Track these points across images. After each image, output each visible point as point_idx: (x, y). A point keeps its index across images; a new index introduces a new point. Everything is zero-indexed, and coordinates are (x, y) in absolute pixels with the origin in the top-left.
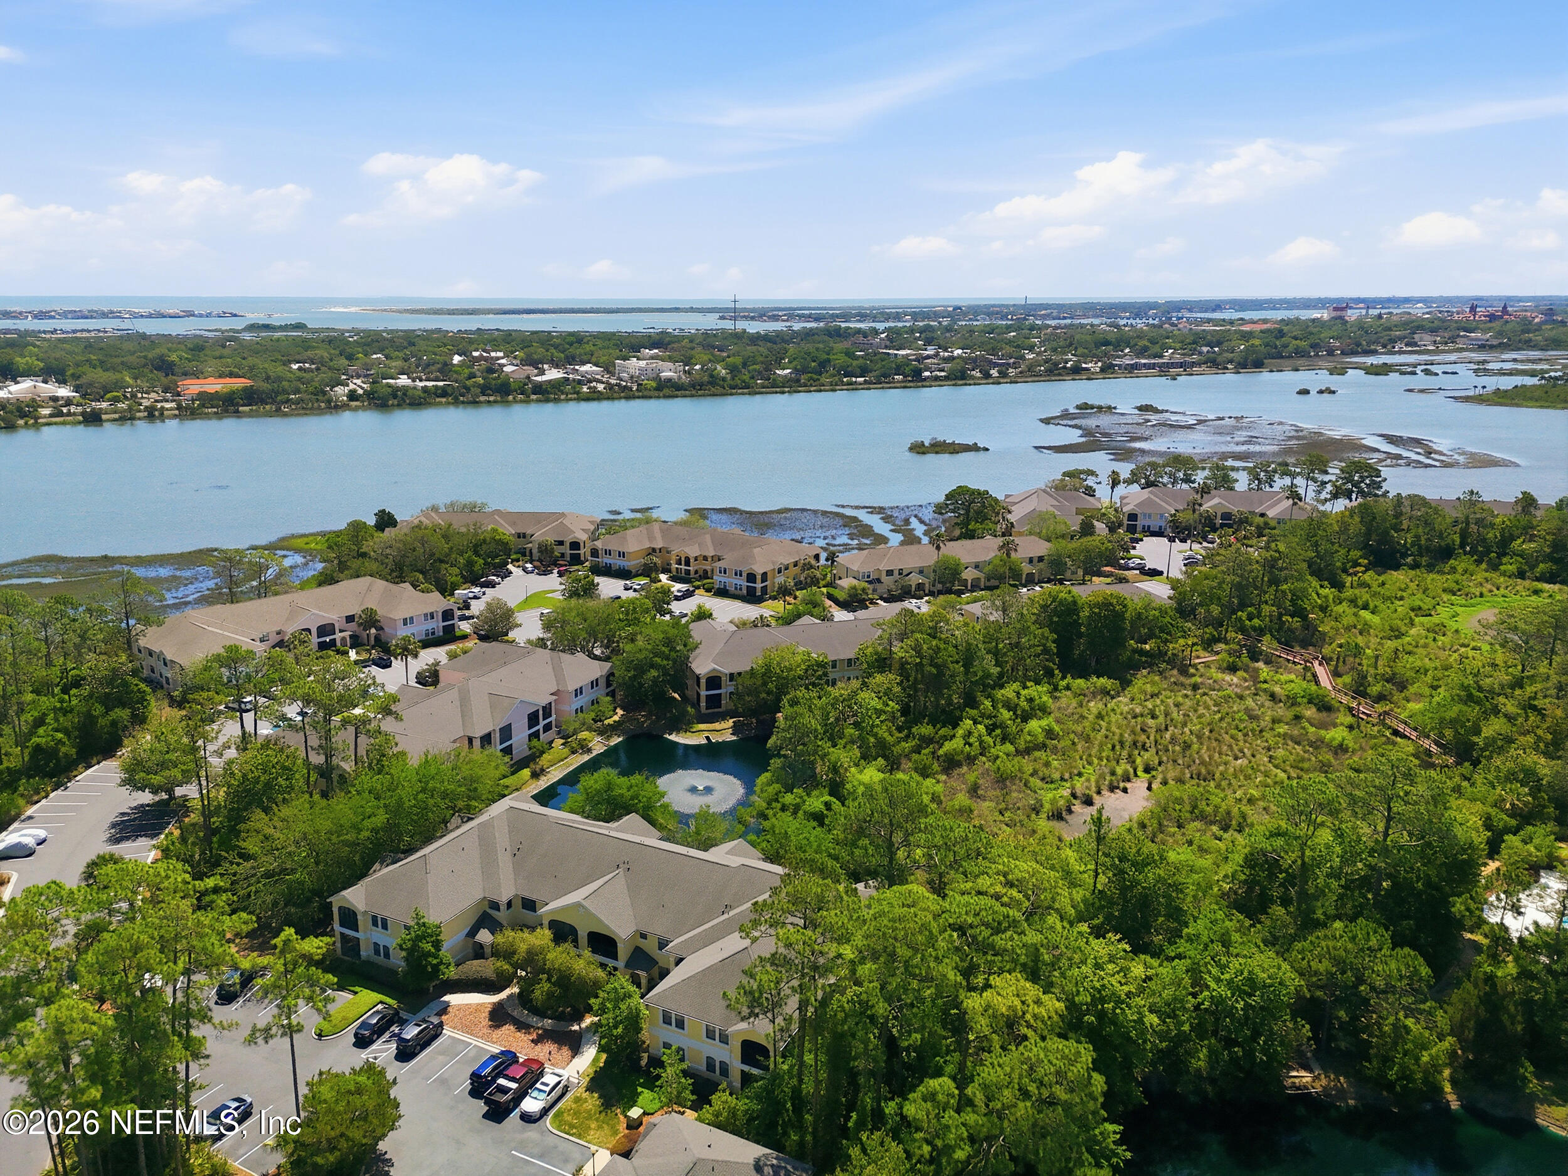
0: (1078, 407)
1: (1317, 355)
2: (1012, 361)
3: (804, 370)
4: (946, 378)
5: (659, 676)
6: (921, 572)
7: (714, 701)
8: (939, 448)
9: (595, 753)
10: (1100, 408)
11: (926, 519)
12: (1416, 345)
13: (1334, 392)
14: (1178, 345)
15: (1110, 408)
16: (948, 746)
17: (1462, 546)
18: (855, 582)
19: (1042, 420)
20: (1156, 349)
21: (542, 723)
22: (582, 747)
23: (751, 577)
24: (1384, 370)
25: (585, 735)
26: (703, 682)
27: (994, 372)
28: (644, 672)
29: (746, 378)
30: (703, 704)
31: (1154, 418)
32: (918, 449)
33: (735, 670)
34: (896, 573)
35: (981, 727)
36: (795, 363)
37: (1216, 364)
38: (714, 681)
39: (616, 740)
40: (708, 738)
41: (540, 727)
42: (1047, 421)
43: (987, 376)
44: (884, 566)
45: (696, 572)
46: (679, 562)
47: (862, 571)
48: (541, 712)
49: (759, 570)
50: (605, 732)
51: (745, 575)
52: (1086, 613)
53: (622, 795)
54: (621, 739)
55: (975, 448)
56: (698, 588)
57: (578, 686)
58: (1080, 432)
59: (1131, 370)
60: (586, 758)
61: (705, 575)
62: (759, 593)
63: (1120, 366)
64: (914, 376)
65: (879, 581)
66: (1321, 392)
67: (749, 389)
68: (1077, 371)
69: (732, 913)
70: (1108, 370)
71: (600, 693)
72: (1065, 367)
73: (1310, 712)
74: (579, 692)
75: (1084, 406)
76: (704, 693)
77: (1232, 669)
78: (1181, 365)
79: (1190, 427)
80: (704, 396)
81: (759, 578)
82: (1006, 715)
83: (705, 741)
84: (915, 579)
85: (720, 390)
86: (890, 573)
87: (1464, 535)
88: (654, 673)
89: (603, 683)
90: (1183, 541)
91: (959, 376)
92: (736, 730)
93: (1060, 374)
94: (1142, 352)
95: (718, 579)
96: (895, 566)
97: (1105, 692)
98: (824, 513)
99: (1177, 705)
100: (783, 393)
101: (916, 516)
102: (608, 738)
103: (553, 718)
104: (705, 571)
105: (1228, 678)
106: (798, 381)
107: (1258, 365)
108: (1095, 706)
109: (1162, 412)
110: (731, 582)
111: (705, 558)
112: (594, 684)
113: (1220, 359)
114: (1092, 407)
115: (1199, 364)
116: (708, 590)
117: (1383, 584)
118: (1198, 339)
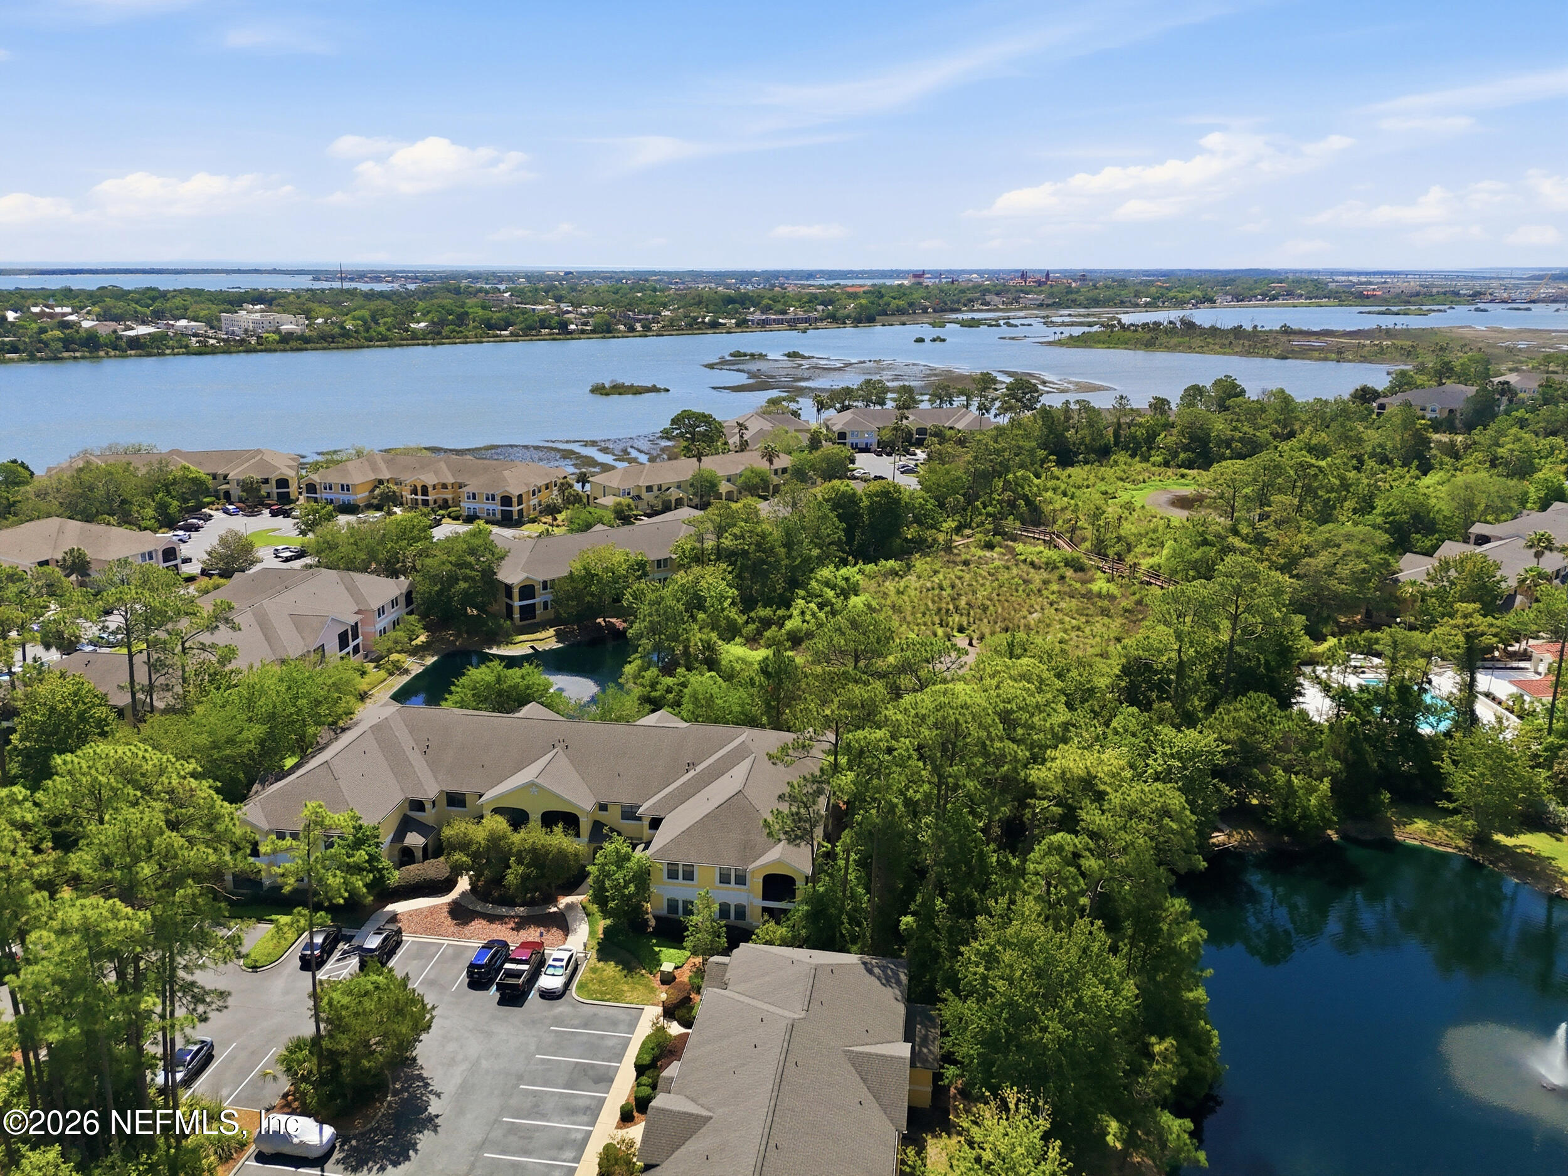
0: (731, 355)
1: (914, 313)
2: (651, 316)
3: (442, 323)
4: (593, 331)
5: (470, 588)
6: (679, 487)
7: (528, 612)
8: (619, 389)
9: (414, 673)
10: (752, 355)
11: (644, 448)
12: (988, 304)
13: (944, 340)
14: (797, 304)
15: (760, 355)
16: (789, 625)
17: (1116, 444)
18: (618, 499)
19: (706, 366)
20: (780, 306)
21: (352, 645)
22: (398, 669)
23: (506, 500)
24: (973, 324)
25: (394, 657)
26: (516, 591)
27: (638, 326)
28: (452, 586)
29: (382, 329)
30: (517, 616)
31: (806, 364)
32: (599, 390)
33: (547, 578)
34: (655, 488)
35: (812, 605)
36: (430, 316)
37: (836, 319)
38: (527, 591)
39: (430, 660)
40: (532, 647)
41: (350, 648)
42: (711, 366)
43: (632, 329)
44: (643, 482)
45: (435, 502)
46: (414, 491)
47: (622, 488)
48: (350, 633)
49: (514, 492)
50: (416, 652)
51: (498, 499)
52: (866, 502)
53: (516, 686)
54: (435, 658)
55: (654, 389)
56: (443, 516)
57: (380, 605)
58: (746, 375)
59: (763, 324)
60: (406, 679)
61: (445, 505)
62: (516, 517)
63: (752, 321)
64: (562, 330)
65: (639, 497)
66: (934, 340)
67: (386, 341)
68: (714, 325)
69: (699, 769)
70: (742, 324)
71: (400, 611)
72: (703, 322)
73: (1069, 573)
74: (381, 611)
75: (737, 354)
76: (517, 604)
77: (990, 546)
78: (806, 320)
79: (840, 369)
80: (337, 348)
81: (515, 500)
82: (830, 594)
83: (531, 651)
84: (675, 494)
85: (355, 342)
86: (649, 489)
87: (1117, 435)
88: (463, 585)
89: (402, 601)
90: (889, 454)
91: (605, 330)
92: (559, 636)
93: (699, 329)
94: (767, 309)
95: (466, 506)
96: (655, 482)
97: (894, 573)
98: (537, 448)
99: (960, 578)
100: (426, 345)
101: (632, 447)
102: (422, 658)
103: (359, 640)
104: (446, 501)
105: (988, 554)
106: (439, 333)
107: (871, 320)
108: (890, 585)
109: (809, 358)
110: (481, 506)
111: (444, 486)
112: (394, 603)
113: (839, 315)
114: (745, 355)
115: (822, 320)
116: (456, 518)
117: (1070, 476)
118: (813, 299)
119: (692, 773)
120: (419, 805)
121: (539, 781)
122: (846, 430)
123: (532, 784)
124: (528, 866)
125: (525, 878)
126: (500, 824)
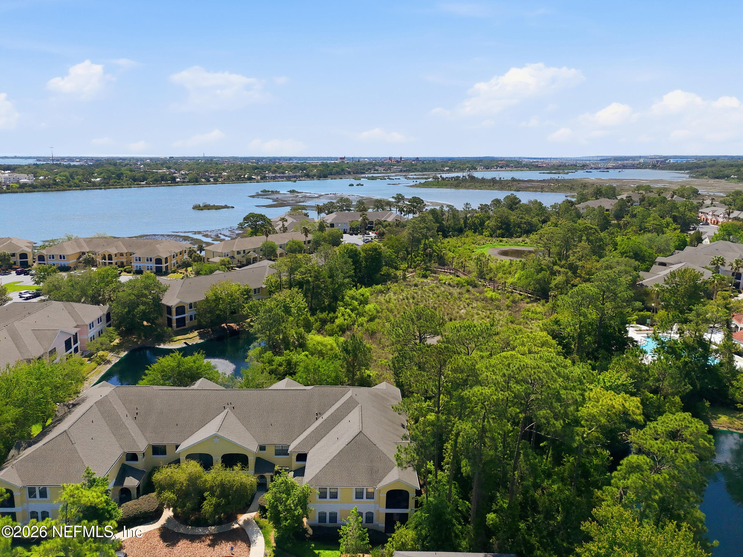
0: (261, 192)
1: (344, 174)
2: (217, 175)
3: (109, 178)
4: (188, 182)
5: (146, 309)
6: (254, 251)
7: (181, 322)
8: (207, 207)
9: (113, 363)
10: (272, 192)
11: (226, 234)
12: (377, 170)
13: (362, 185)
14: (289, 170)
15: (276, 191)
16: (338, 322)
17: (465, 227)
18: (222, 258)
19: (250, 196)
20: (281, 170)
21: (73, 347)
22: (103, 361)
23: (159, 261)
24: (373, 178)
25: (101, 353)
26: (174, 310)
27: (212, 180)
28: (134, 309)
29: (77, 181)
30: (174, 325)
31: (300, 195)
32: (197, 208)
33: (192, 301)
34: (242, 252)
35: (348, 310)
36: (103, 175)
37: (308, 176)
38: (180, 310)
39: (123, 354)
40: (185, 343)
41: (72, 350)
42: (253, 197)
43: (209, 181)
44: (235, 249)
45: (116, 264)
46: (104, 258)
47: (224, 252)
48: (72, 340)
49: (163, 256)
50: (112, 350)
51: (154, 260)
52: (363, 254)
54: (126, 353)
55: (226, 207)
56: (122, 271)
57: (90, 322)
58: (271, 200)
59: (274, 178)
60: (109, 366)
61: (122, 265)
62: (164, 270)
63: (269, 177)
64: (173, 181)
65: (233, 257)
66: (358, 185)
67: (79, 187)
68: (250, 179)
70: (264, 178)
71: (103, 325)
72: (244, 177)
73: (470, 288)
74: (91, 325)
75: (264, 191)
76: (174, 317)
77: (425, 276)
78: (295, 177)
79: (317, 197)
80: (52, 191)
81: (163, 261)
82: (356, 303)
83: (185, 345)
84: (253, 255)
85: (62, 188)
86: (239, 253)
87: (465, 222)
88: (142, 307)
89: (104, 319)
90: (356, 234)
91: (195, 181)
92: (201, 336)
93: (243, 180)
94: (274, 172)
95: (135, 265)
96: (241, 249)
97: (381, 292)
98: (168, 236)
99: (416, 293)
100: (101, 189)
101: (220, 234)
102: (118, 353)
103: (78, 344)
104: (122, 263)
105: (425, 280)
106: (108, 183)
107: (325, 177)
108: (381, 298)
109: (300, 193)
110: (143, 265)
111: (122, 255)
112: (99, 320)
113: (310, 174)
114: (269, 192)
115: (302, 177)
116: (129, 272)
117: (449, 242)
118: (295, 168)
119: (320, 421)
120: (133, 457)
121: (220, 434)
122: (334, 222)
123: (215, 436)
124: (219, 497)
125: (217, 506)
126: (194, 467)
